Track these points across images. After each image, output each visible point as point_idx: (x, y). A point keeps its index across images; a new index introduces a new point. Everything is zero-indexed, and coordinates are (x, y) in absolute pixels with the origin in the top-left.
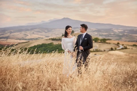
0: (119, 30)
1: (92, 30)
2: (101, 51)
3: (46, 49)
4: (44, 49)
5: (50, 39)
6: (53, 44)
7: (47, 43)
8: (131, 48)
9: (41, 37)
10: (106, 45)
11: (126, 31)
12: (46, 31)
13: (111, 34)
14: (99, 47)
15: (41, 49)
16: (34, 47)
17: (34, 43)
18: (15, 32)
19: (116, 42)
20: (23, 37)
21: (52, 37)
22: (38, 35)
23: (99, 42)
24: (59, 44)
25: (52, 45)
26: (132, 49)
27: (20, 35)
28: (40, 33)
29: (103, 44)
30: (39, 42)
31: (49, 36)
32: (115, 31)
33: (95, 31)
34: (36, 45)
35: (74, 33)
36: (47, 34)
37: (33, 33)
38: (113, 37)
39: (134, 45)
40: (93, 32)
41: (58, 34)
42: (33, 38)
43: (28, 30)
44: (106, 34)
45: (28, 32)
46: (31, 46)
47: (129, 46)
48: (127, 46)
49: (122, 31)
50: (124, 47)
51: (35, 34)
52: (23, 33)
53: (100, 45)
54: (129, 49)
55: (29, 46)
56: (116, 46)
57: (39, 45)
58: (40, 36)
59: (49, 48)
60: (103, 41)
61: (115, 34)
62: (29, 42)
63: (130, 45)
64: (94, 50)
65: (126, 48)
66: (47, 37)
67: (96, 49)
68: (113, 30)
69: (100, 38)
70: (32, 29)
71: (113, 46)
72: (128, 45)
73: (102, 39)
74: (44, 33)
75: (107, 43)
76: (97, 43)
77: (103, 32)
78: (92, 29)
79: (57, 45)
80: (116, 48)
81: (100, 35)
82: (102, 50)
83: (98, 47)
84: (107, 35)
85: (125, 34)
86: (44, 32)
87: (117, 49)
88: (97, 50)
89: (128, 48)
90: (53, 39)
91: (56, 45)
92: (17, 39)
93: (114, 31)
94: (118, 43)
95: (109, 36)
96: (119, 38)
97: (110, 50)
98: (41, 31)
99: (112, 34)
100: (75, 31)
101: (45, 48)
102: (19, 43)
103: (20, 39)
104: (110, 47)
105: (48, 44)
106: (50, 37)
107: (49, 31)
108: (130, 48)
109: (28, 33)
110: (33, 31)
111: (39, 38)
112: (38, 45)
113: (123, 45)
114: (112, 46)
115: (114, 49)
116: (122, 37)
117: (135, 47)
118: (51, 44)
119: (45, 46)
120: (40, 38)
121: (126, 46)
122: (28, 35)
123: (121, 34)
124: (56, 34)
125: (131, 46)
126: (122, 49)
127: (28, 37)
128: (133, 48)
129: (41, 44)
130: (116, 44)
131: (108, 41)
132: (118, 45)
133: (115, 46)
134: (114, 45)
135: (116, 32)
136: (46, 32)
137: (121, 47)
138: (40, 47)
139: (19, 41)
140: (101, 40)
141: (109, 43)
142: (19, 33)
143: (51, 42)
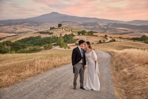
0: (104, 23)
1: (79, 24)
3: (34, 42)
4: (32, 42)
5: (38, 32)
6: (41, 37)
7: (35, 36)
8: (119, 40)
9: (31, 30)
11: (110, 25)
12: (36, 25)
15: (28, 42)
16: (21, 40)
17: (22, 36)
18: (4, 26)
19: (104, 35)
20: (12, 31)
21: (40, 31)
22: (28, 28)
23: (87, 35)
24: (46, 37)
25: (39, 38)
26: (120, 41)
27: (9, 28)
28: (29, 27)
29: (90, 36)
30: (28, 36)
31: (38, 30)
32: (100, 24)
33: (82, 25)
34: (24, 38)
35: (62, 26)
36: (36, 28)
37: (23, 27)
38: (98, 30)
39: (120, 38)
40: (80, 25)
41: (47, 28)
42: (23, 31)
43: (17, 24)
44: (92, 27)
45: (17, 25)
46: (18, 40)
47: (117, 39)
48: (115, 38)
49: (107, 24)
50: (112, 40)
51: (24, 28)
52: (13, 26)
53: (87, 37)
55: (17, 39)
56: (104, 38)
59: (36, 41)
60: (90, 34)
61: (100, 27)
62: (17, 35)
63: (117, 38)
65: (114, 41)
68: (98, 24)
69: (87, 31)
70: (21, 23)
72: (116, 38)
73: (89, 32)
74: (33, 27)
75: (95, 36)
76: (85, 35)
77: (89, 26)
78: (79, 23)
79: (45, 38)
80: (104, 41)
81: (86, 29)
85: (110, 27)
86: (34, 25)
87: (106, 41)
89: (116, 40)
90: (41, 33)
91: (44, 38)
92: (7, 33)
93: (99, 24)
94: (106, 36)
95: (94, 30)
96: (104, 31)
97: (98, 43)
98: (30, 25)
99: (97, 27)
101: (33, 41)
102: (8, 37)
103: (10, 33)
104: (98, 39)
105: (36, 37)
107: (38, 25)
108: (118, 40)
109: (18, 26)
110: (22, 25)
111: (29, 31)
112: (25, 38)
113: (111, 37)
114: (100, 38)
115: (103, 42)
117: (123, 40)
119: (33, 39)
121: (114, 38)
122: (18, 29)
123: (105, 28)
124: (45, 28)
125: (118, 39)
126: (111, 41)
127: (17, 31)
128: (121, 41)
129: (28, 37)
130: (104, 37)
131: (94, 34)
132: (105, 38)
134: (102, 38)
135: (100, 26)
137: (109, 39)
138: (27, 40)
139: (8, 35)
141: (96, 36)
142: (8, 27)
143: (39, 35)
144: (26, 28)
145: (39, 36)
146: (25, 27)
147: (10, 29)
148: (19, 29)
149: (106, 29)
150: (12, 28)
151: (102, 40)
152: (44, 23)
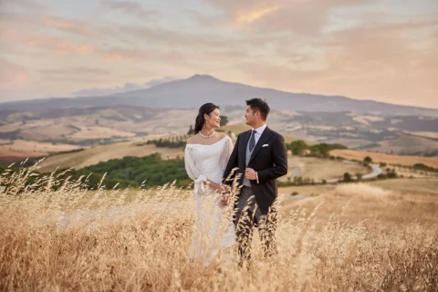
0: (373, 115)
1: (286, 116)
2: (313, 184)
3: (138, 174)
4: (130, 174)
5: (149, 143)
6: (160, 158)
7: (140, 155)
8: (409, 175)
9: (123, 134)
10: (330, 163)
11: (394, 122)
12: (139, 117)
13: (345, 131)
14: (308, 171)
15: (122, 175)
16: (97, 166)
17: (98, 153)
18: (38, 118)
19: (361, 156)
20: (63, 136)
21: (157, 137)
22: (112, 127)
23: (308, 156)
24: (178, 157)
25: (154, 163)
26: (411, 177)
28: (117, 124)
29: (320, 160)
30: (117, 153)
31: (146, 134)
32: (360, 119)
33: (296, 119)
34: (106, 160)
36: (141, 127)
37: (97, 122)
38: (351, 138)
39: (419, 167)
40: (289, 121)
41: (175, 128)
42: (95, 137)
43: (78, 112)
44: (329, 128)
45: (79, 118)
46: (88, 165)
47: (402, 169)
48: (397, 168)
49: (381, 119)
50: (385, 173)
51: (102, 126)
52: (65, 120)
53: (309, 163)
54: (402, 177)
55: (81, 162)
56: (360, 167)
57: (116, 160)
58: (117, 133)
59: (145, 169)
60: (317, 153)
61: (357, 129)
62: (82, 150)
63: (405, 167)
64: (289, 179)
65: (392, 175)
66: (139, 134)
67: (295, 178)
68: (351, 117)
69: (311, 140)
70: (93, 110)
71: (352, 169)
72: (399, 166)
73: (317, 146)
74: (130, 123)
75: (332, 158)
76: (301, 156)
77: (320, 123)
78: (284, 112)
79: (173, 161)
80: (359, 176)
81: (311, 133)
82: (316, 181)
83: (303, 170)
84: (332, 131)
85: (391, 129)
86: (132, 118)
87: (365, 177)
88: (300, 178)
89: (399, 173)
90: (160, 144)
91: (170, 161)
92: (44, 141)
93: (355, 119)
94: (368, 159)
95: (338, 137)
96: (371, 142)
97: (340, 182)
98: (121, 116)
99: (348, 128)
100: (232, 119)
101: (134, 172)
102: (52, 154)
103: (54, 142)
104: (340, 170)
105: (145, 158)
106: (151, 137)
107: (146, 118)
108: (404, 174)
109: (80, 121)
110: (95, 116)
111: (115, 137)
112: (110, 161)
113: (382, 165)
114: (349, 166)
115: (355, 178)
116: (381, 139)
117: (421, 173)
118: (152, 159)
119: (134, 163)
120: (120, 137)
121: (391, 168)
122: (80, 130)
123: (376, 131)
124: (170, 128)
125: (407, 170)
126: (380, 177)
127: (79, 136)
128: (415, 175)
129: (120, 157)
130: (360, 163)
131: (333, 153)
132: (365, 165)
133: (357, 169)
134: (354, 165)
135: (359, 123)
136: (137, 121)
137: (377, 171)
138: (116, 168)
139: (51, 147)
140: (313, 148)
141: (338, 158)
142: (50, 122)
143: (154, 152)
144: (106, 126)
145: (153, 156)
146: (104, 122)
147: (56, 128)
148: (84, 128)
149: (380, 137)
150: (61, 125)
151: (352, 173)
152: (165, 110)
